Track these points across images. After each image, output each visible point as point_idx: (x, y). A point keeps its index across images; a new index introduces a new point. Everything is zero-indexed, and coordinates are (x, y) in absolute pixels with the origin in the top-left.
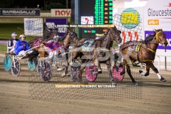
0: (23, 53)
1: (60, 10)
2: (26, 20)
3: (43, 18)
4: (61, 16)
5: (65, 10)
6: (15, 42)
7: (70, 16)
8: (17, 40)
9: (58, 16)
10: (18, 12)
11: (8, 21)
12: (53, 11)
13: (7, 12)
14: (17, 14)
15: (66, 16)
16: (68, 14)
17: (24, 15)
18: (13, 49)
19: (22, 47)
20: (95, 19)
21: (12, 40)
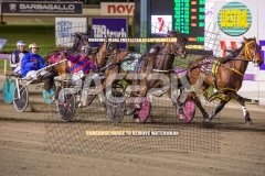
0: (32, 74)
1: (117, 4)
2: (58, 20)
3: (88, 17)
4: (117, 14)
5: (124, 4)
6: (21, 56)
7: (132, 14)
8: (24, 52)
9: (112, 14)
10: (45, 7)
11: (28, 22)
12: (104, 5)
13: (28, 6)
14: (44, 11)
15: (126, 13)
16: (129, 11)
17: (55, 11)
18: (18, 68)
19: (31, 64)
20: (174, 20)
21: (17, 53)
